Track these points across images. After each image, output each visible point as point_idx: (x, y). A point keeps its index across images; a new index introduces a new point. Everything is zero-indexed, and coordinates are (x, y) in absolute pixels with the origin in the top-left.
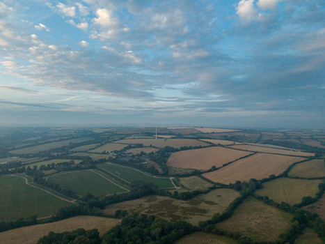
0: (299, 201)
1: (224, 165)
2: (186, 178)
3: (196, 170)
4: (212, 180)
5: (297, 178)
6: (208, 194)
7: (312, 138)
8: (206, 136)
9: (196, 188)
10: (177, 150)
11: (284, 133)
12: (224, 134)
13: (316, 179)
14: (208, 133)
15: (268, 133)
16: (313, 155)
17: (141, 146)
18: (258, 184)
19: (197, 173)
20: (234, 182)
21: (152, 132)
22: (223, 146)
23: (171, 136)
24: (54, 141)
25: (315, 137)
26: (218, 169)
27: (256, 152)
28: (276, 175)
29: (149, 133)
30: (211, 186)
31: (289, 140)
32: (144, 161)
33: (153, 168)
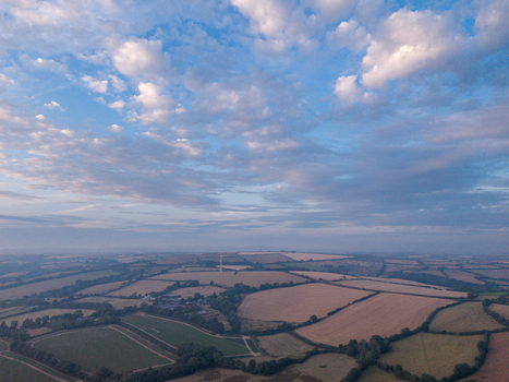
0: (449, 372)
1: (330, 314)
2: (270, 337)
3: (285, 323)
4: (311, 339)
5: (444, 333)
6: (306, 364)
7: (461, 268)
8: (301, 266)
9: (286, 354)
10: (254, 290)
11: (418, 260)
12: (328, 263)
13: (472, 334)
14: (302, 261)
15: (395, 261)
16: (465, 295)
17: (195, 284)
18: (384, 345)
19: (287, 328)
20: (346, 343)
21: (215, 260)
22: (327, 282)
23: (245, 267)
24: (51, 278)
25: (465, 267)
26: (320, 320)
27: (378, 292)
28: (411, 329)
29: (209, 262)
30: (311, 349)
31: (428, 272)
32: (201, 309)
33: (215, 320)
